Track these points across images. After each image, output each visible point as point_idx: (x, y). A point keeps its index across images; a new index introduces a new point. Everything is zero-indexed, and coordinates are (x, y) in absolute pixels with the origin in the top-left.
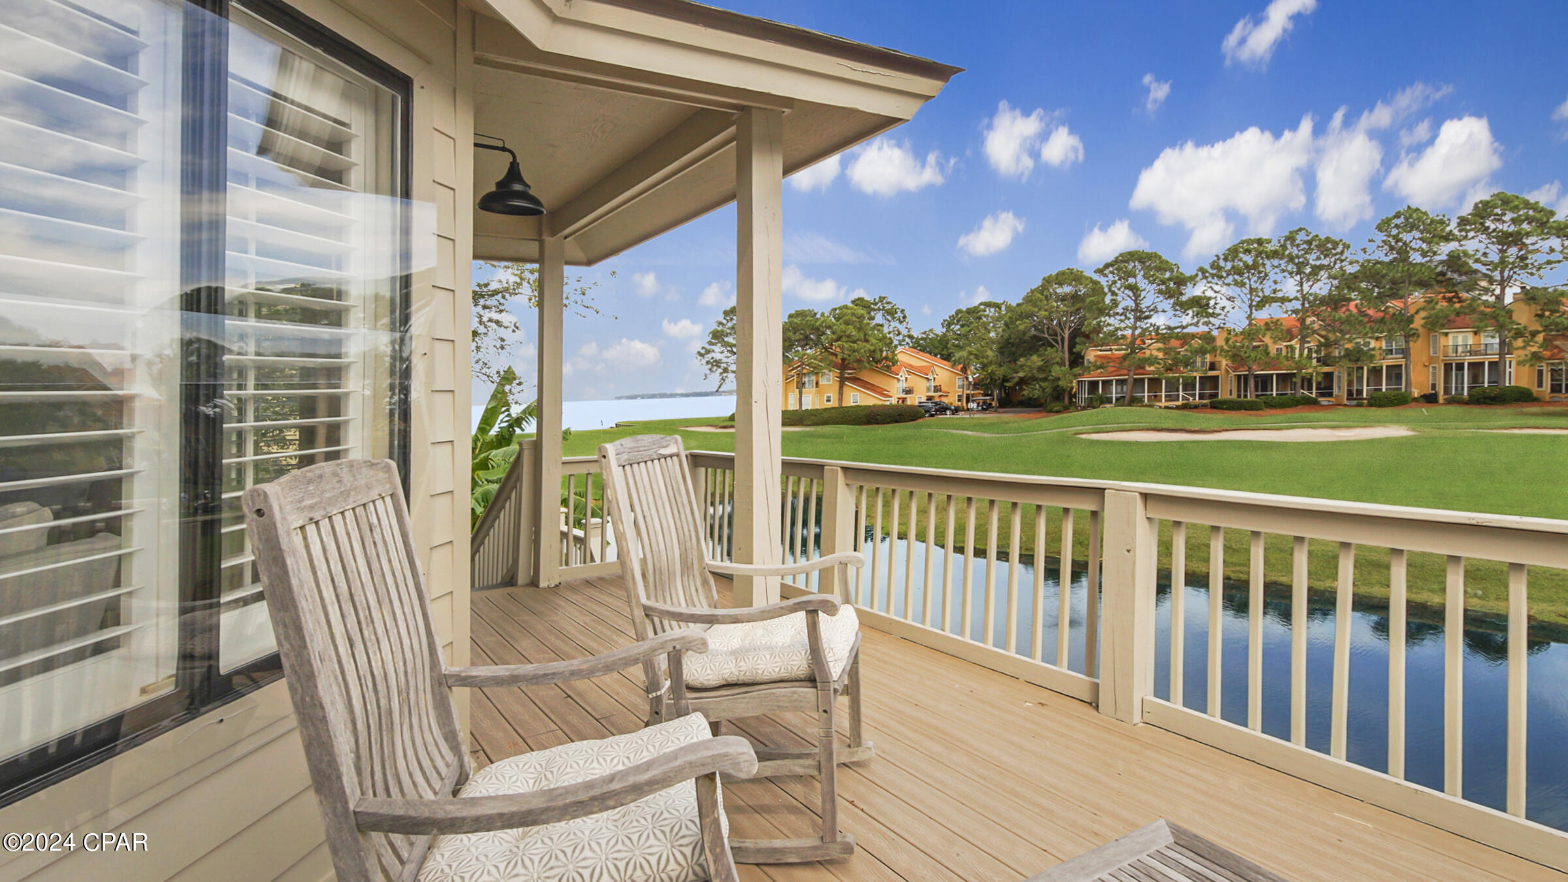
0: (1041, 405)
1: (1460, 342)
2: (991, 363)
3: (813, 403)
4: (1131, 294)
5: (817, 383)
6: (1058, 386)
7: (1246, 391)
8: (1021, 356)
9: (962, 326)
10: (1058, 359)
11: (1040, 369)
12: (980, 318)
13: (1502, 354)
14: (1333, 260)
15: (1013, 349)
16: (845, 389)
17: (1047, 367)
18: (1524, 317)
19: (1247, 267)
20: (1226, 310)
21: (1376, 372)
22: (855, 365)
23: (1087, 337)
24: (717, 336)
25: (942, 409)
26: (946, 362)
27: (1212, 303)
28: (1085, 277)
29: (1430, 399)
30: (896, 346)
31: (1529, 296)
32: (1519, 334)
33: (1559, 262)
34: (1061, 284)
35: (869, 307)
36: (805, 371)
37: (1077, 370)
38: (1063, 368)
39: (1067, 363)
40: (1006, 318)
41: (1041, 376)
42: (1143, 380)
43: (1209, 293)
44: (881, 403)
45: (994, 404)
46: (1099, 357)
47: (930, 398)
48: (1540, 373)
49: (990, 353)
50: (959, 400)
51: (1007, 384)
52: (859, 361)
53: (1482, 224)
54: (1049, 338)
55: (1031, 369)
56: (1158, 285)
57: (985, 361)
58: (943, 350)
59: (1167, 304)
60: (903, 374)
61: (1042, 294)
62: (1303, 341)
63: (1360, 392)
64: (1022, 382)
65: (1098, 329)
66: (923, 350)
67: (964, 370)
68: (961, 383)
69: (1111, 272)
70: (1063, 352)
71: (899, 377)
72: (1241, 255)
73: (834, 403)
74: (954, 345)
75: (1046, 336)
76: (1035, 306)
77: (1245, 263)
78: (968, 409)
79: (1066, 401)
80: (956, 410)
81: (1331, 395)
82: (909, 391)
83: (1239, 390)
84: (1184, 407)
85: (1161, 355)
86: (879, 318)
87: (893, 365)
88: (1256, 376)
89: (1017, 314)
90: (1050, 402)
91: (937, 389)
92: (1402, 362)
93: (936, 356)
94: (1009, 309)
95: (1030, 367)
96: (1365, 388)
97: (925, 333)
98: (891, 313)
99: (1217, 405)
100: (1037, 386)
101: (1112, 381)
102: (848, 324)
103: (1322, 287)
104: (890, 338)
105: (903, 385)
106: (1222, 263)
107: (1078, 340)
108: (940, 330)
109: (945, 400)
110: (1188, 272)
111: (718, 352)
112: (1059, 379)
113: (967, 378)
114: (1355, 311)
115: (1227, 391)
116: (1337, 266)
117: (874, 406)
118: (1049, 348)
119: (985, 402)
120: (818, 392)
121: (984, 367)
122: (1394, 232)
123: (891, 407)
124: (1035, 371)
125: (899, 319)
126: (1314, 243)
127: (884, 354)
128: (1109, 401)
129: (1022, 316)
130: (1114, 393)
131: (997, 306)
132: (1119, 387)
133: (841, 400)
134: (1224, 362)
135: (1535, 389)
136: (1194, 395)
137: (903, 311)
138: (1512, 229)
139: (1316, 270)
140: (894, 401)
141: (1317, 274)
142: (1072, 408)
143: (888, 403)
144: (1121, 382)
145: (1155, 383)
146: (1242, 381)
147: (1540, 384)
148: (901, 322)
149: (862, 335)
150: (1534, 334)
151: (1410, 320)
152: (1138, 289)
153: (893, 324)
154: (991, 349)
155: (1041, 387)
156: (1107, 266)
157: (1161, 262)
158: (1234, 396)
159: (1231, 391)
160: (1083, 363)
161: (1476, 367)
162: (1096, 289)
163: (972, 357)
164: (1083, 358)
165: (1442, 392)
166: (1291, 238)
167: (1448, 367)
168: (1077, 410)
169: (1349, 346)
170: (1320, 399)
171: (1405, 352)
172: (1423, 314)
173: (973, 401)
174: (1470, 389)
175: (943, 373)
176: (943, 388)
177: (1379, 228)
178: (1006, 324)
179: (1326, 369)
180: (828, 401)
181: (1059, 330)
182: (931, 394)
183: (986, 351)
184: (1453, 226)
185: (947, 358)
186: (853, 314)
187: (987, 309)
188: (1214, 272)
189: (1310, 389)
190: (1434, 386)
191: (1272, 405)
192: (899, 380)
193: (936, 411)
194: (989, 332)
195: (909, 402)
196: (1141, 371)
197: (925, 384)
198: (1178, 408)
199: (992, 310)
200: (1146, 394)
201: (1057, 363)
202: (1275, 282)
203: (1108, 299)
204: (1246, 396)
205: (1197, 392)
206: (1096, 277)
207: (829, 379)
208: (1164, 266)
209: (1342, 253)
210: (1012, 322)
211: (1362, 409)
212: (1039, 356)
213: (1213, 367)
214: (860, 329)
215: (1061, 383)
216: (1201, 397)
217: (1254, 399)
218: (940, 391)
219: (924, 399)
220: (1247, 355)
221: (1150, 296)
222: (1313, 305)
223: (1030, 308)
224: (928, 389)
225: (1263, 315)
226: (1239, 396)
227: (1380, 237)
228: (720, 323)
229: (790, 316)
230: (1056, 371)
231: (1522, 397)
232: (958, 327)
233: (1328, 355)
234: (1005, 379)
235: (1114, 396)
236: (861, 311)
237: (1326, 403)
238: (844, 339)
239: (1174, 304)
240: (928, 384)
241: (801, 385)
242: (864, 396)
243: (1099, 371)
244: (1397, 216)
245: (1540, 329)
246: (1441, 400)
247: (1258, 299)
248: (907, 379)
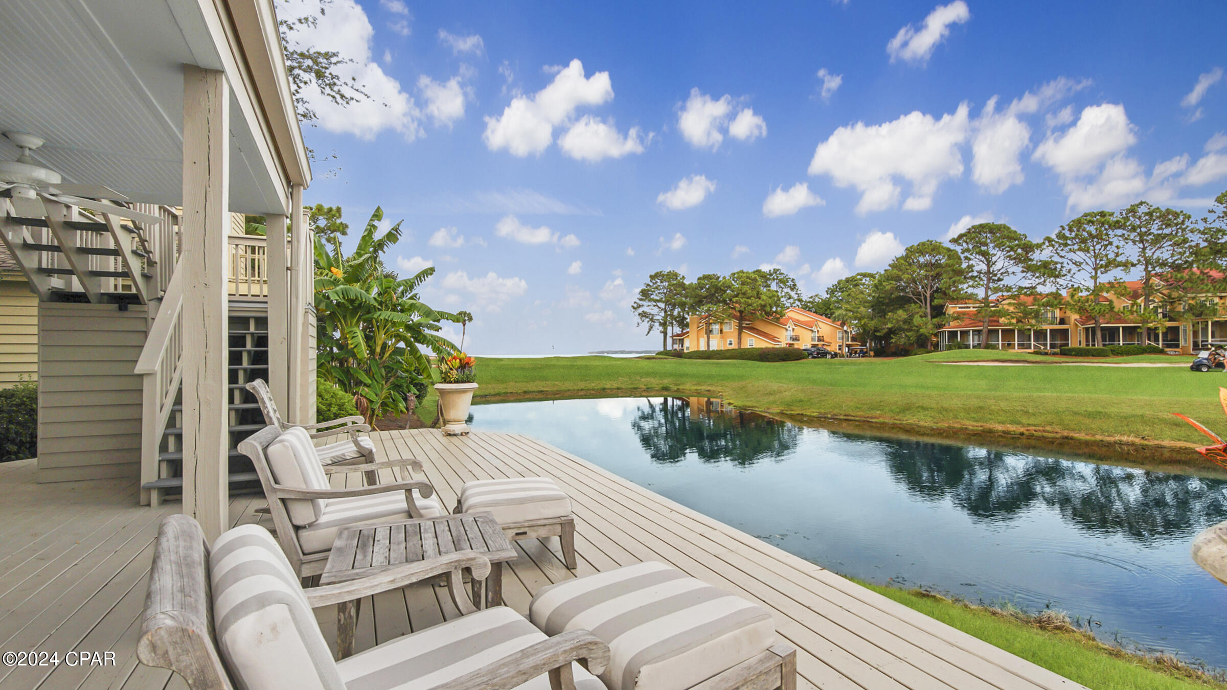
2: (865, 317)
3: (718, 345)
5: (721, 331)
7: (1094, 340)
8: (889, 312)
9: (843, 292)
11: (905, 321)
12: (856, 285)
14: (1174, 228)
15: (884, 307)
16: (743, 335)
19: (1091, 236)
20: (1072, 272)
22: (751, 317)
24: (645, 294)
25: (825, 354)
26: (828, 319)
27: (1059, 266)
28: (943, 247)
30: (787, 307)
34: (922, 253)
35: (766, 277)
36: (711, 321)
37: (938, 322)
39: (929, 317)
40: (876, 282)
41: (906, 327)
42: (998, 330)
43: (1056, 259)
44: (771, 346)
45: (868, 352)
46: (958, 312)
47: (814, 346)
50: (840, 349)
51: (878, 335)
52: (753, 313)
55: (898, 321)
56: (1008, 252)
57: (861, 316)
58: (826, 310)
59: (1017, 268)
60: (790, 325)
61: (906, 261)
62: (1147, 300)
64: (891, 332)
66: (810, 310)
67: (843, 325)
68: (841, 335)
69: (964, 242)
70: (926, 308)
71: (787, 327)
72: (1085, 226)
73: (734, 346)
74: (835, 306)
75: (911, 296)
76: (900, 270)
77: (1089, 233)
79: (929, 347)
80: (835, 355)
81: (1177, 346)
82: (796, 339)
83: (1087, 340)
84: (1036, 353)
85: (1011, 309)
86: (774, 286)
87: (782, 316)
88: (1104, 329)
89: (884, 277)
91: (820, 339)
93: (821, 314)
95: (897, 319)
97: (812, 297)
98: (784, 282)
100: (903, 335)
101: (969, 331)
102: (744, 285)
105: (790, 333)
106: (1067, 233)
108: (823, 296)
109: (827, 348)
111: (648, 307)
112: (921, 328)
113: (846, 332)
114: (1197, 272)
115: (1076, 341)
116: (1179, 234)
117: (767, 348)
118: (913, 305)
119: (861, 350)
120: (722, 337)
123: (780, 350)
124: (901, 323)
125: (790, 287)
126: (1155, 215)
127: (774, 309)
128: (967, 347)
129: (889, 279)
130: (971, 340)
131: (871, 276)
132: (976, 337)
133: (740, 343)
134: (1073, 318)
136: (1045, 345)
137: (794, 280)
139: (1159, 238)
140: (783, 345)
141: (1159, 242)
143: (778, 346)
144: (979, 332)
145: (1008, 333)
146: (1091, 332)
148: (792, 289)
149: (755, 293)
152: (989, 255)
153: (785, 290)
154: (866, 307)
155: (906, 335)
158: (1083, 346)
159: (1080, 341)
162: (952, 255)
164: (944, 313)
169: (1192, 301)
170: (1166, 349)
173: (851, 350)
175: (826, 328)
179: (1172, 324)
180: (731, 344)
181: (922, 291)
182: (815, 342)
183: (859, 308)
185: (828, 315)
186: (747, 277)
188: (1060, 241)
191: (1118, 353)
192: (786, 330)
193: (818, 355)
195: (796, 346)
196: (996, 324)
197: (810, 334)
198: (1029, 353)
200: (1000, 342)
201: (920, 315)
202: (1118, 247)
204: (1094, 345)
205: (1049, 342)
206: (951, 246)
207: (731, 328)
209: (1183, 223)
210: (880, 284)
212: (905, 311)
213: (1063, 321)
214: (754, 289)
215: (922, 331)
217: (1101, 347)
218: (822, 340)
219: (809, 345)
223: (895, 272)
224: (813, 339)
226: (1088, 345)
228: (648, 285)
229: (699, 279)
232: (839, 293)
234: (876, 331)
235: (971, 342)
237: (1172, 353)
238: (740, 296)
240: (813, 335)
241: (709, 332)
242: (757, 340)
243: (956, 322)
247: (1102, 263)
248: (793, 329)
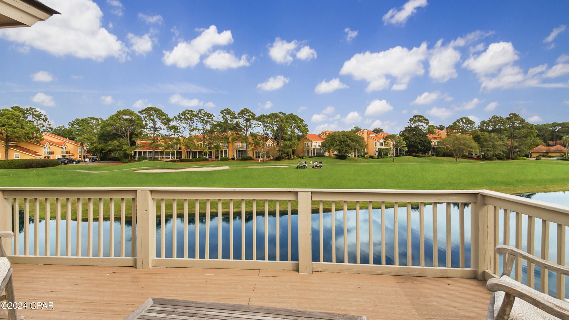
0: (119, 160)
1: (239, 145)
2: (95, 142)
4: (152, 122)
6: (126, 153)
7: (190, 156)
8: (109, 140)
9: (80, 126)
10: (125, 143)
11: (118, 146)
12: (89, 123)
13: (247, 148)
14: (211, 120)
15: (106, 138)
16: (9, 151)
17: (121, 145)
18: (250, 140)
19: (188, 118)
20: (183, 131)
21: (221, 152)
22: (16, 139)
23: (137, 135)
25: (72, 161)
26: (72, 141)
27: (179, 128)
28: (134, 113)
29: (233, 159)
30: (42, 132)
31: (252, 134)
32: (250, 144)
33: (256, 127)
34: (125, 115)
35: (24, 112)
37: (133, 147)
38: (128, 146)
39: (129, 144)
40: (102, 125)
41: (118, 149)
42: (158, 152)
43: (178, 125)
44: (34, 158)
45: (97, 159)
46: (142, 143)
47: (64, 157)
48: (254, 153)
49: (94, 138)
50: (80, 158)
51: (104, 152)
52: (18, 138)
53: (242, 115)
54: (121, 135)
56: (161, 120)
57: (92, 141)
58: (70, 135)
59: (164, 127)
60: (47, 145)
61: (117, 117)
62: (204, 142)
63: (218, 157)
64: (110, 151)
65: (141, 133)
66: (59, 135)
67: (82, 145)
68: (80, 150)
69: (144, 113)
70: (128, 140)
71: (45, 146)
72: (187, 114)
74: (76, 134)
75: (120, 134)
76: (114, 122)
77: (188, 117)
78: (85, 161)
79: (130, 158)
80: (79, 162)
81: (211, 158)
82: (52, 153)
83: (188, 156)
84: (172, 161)
85: (163, 144)
86: (30, 118)
87: (41, 140)
88: (192, 152)
89: (105, 124)
90: (123, 159)
91: (67, 152)
92: (227, 149)
93: (66, 138)
94: (102, 121)
95: (114, 145)
96: (219, 156)
97: (59, 127)
98: (39, 116)
99: (181, 161)
100: (117, 153)
101: (147, 152)
102: (9, 119)
103: (208, 127)
104: (38, 128)
105: (47, 150)
106: (181, 116)
107: (133, 136)
108: (68, 127)
109: (73, 158)
110: (171, 117)
112: (126, 150)
113: (84, 148)
114: (216, 135)
115: (184, 156)
116: (212, 122)
117: (30, 160)
118: (121, 138)
119: (93, 158)
121: (92, 144)
122: (224, 114)
123: (41, 160)
124: (116, 147)
125: (43, 120)
126: (206, 114)
127: (35, 135)
128: (146, 159)
129: (109, 125)
130: (148, 156)
131: (97, 120)
132: (150, 154)
133: (7, 156)
134: (183, 147)
135: (253, 157)
136: (175, 157)
137: (45, 116)
138: (248, 118)
139: (207, 122)
140: (42, 157)
141: (207, 123)
142: (132, 161)
143: (39, 158)
144: (150, 152)
145: (162, 153)
146: (189, 153)
147: (254, 156)
148: (44, 121)
149: (20, 125)
150: (252, 144)
151: (228, 138)
152: (154, 121)
153: (40, 122)
154: (95, 137)
155: (119, 153)
156: (143, 111)
157: (162, 112)
158: (186, 158)
159: (185, 156)
160: (136, 145)
161: (242, 151)
162: (139, 118)
163: (85, 140)
164: (136, 143)
165: (235, 158)
166: (200, 111)
167: (236, 151)
168: (134, 161)
169: (215, 144)
170: (209, 159)
171: (228, 147)
172: (231, 137)
173: (87, 158)
174: (241, 157)
175: (70, 146)
176: (71, 152)
177: (221, 113)
178: (101, 127)
179: (210, 150)
181: (125, 132)
182: (65, 154)
183: (92, 138)
184: (236, 115)
185: (73, 139)
186: (12, 114)
187: (92, 120)
188: (179, 118)
189: (206, 156)
190: (234, 156)
191: (197, 160)
192: (45, 148)
193: (68, 162)
194: (94, 130)
195: (52, 158)
196: (157, 149)
197: (61, 150)
198: (170, 161)
199: (95, 121)
200: (159, 157)
201: (125, 144)
202: (196, 124)
203: (144, 122)
204: (190, 158)
205: (176, 156)
206: (139, 114)
208: (163, 114)
209: (213, 118)
210: (104, 127)
211: (219, 162)
212: (117, 141)
213: (180, 148)
214: (18, 122)
215: (127, 152)
216: (177, 158)
217: (192, 159)
218: (69, 153)
219: (60, 157)
220: (190, 145)
221: (159, 124)
222: (206, 132)
223: (112, 122)
224: (63, 152)
225: (193, 133)
226: (188, 158)
227: (221, 115)
230: (125, 147)
231: (251, 159)
232: (77, 126)
233: (210, 147)
234: (102, 149)
235: (148, 157)
236: (18, 113)
237: (210, 160)
238: (7, 126)
239: (167, 127)
240: (62, 150)
242: (22, 154)
243: (142, 148)
244: (225, 110)
245: (253, 143)
246: (235, 160)
247: (192, 129)
248: (49, 147)
